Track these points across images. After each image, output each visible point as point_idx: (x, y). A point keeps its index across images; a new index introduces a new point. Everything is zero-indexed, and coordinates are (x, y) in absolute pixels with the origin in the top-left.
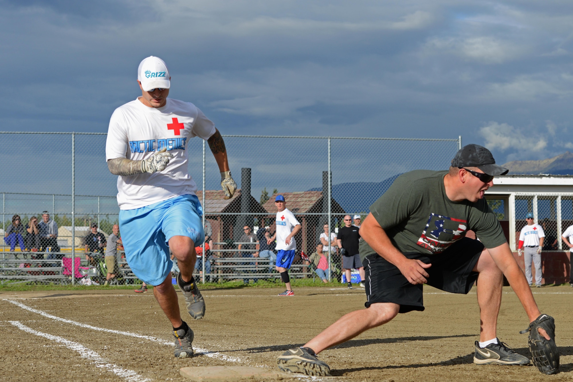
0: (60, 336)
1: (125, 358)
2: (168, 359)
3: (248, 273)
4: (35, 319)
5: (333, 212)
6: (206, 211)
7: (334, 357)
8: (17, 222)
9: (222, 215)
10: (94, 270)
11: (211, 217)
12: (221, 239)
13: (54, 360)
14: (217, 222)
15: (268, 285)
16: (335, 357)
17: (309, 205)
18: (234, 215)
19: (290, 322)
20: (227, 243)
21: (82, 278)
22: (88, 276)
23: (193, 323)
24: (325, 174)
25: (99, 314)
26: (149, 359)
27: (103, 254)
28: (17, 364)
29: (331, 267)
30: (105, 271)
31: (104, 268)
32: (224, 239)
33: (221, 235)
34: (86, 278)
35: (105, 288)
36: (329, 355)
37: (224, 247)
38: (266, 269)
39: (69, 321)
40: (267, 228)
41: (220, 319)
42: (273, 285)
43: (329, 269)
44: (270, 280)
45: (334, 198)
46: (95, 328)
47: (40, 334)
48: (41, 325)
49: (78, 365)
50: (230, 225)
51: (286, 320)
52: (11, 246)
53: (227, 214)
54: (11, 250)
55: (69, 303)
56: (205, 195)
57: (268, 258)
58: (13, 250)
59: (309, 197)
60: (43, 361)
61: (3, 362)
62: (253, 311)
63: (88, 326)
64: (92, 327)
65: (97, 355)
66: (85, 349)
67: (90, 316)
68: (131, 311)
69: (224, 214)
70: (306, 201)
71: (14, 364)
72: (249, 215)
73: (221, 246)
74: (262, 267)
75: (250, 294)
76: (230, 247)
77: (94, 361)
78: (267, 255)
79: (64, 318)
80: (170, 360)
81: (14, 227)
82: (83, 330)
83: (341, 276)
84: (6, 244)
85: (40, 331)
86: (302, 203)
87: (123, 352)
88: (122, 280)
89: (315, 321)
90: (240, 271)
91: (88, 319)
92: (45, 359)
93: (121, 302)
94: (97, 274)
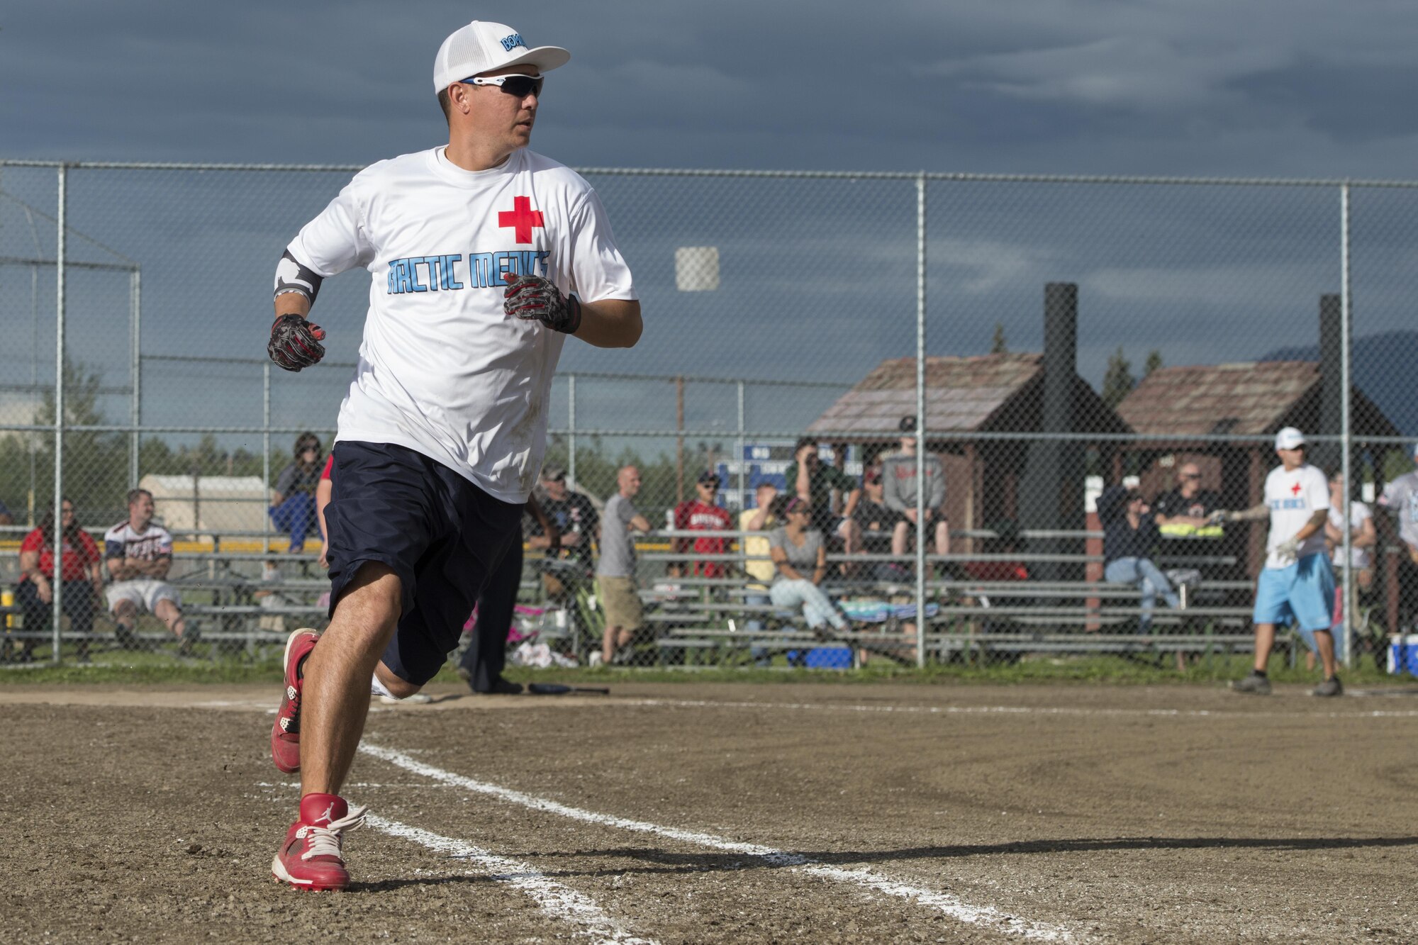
0: (463, 837)
1: (685, 920)
2: (826, 926)
3: (1069, 632)
4: (377, 779)
5: (1357, 433)
6: (928, 425)
7: (1389, 931)
8: (309, 457)
9: (982, 441)
10: (560, 618)
11: (946, 445)
12: (975, 521)
13: (454, 920)
14: (962, 463)
15: (1138, 676)
16: (1394, 934)
17: (1275, 407)
18: (1022, 441)
19: (1223, 806)
20: (998, 532)
21: (522, 642)
22: (542, 636)
23: (897, 803)
24: (1330, 305)
25: (584, 766)
26: (763, 926)
27: (590, 564)
28: (337, 934)
29: (1351, 616)
30: (594, 620)
31: (590, 612)
32: (987, 520)
33: (976, 508)
34: (533, 644)
35: (594, 677)
36: (1373, 926)
37: (986, 545)
38: (1131, 621)
39: (488, 788)
40: (1131, 482)
41: (985, 788)
42: (1156, 675)
43: (1346, 623)
44: (1145, 657)
45: (1361, 385)
46: (575, 813)
47: (398, 829)
48: (397, 799)
49: (533, 940)
50: (1007, 472)
51: (1207, 796)
52: (293, 537)
53: (998, 436)
54: (291, 548)
55: (483, 726)
56: (925, 372)
57: (1135, 584)
58: (297, 549)
59: (1277, 382)
60: (420, 923)
61: (291, 925)
62: (1093, 765)
63: (552, 806)
64: (565, 811)
65: (591, 908)
66: (550, 885)
67: (554, 773)
68: (689, 757)
69: (988, 436)
70: (1264, 394)
71: (325, 932)
72: (1073, 442)
73: (976, 545)
74: (1116, 615)
75: (1079, 705)
76: (1007, 545)
77: (585, 926)
78: (1132, 575)
79: (471, 777)
80: (833, 928)
81: (301, 476)
82: (536, 818)
83: (1385, 648)
84: (273, 529)
85: (399, 818)
86: (1250, 402)
87: (676, 898)
88: (651, 651)
89: (1309, 804)
90: (1044, 626)
91: (549, 781)
92: (424, 916)
93: (652, 724)
94: (568, 628)
